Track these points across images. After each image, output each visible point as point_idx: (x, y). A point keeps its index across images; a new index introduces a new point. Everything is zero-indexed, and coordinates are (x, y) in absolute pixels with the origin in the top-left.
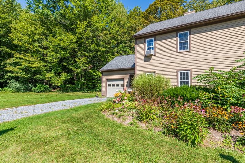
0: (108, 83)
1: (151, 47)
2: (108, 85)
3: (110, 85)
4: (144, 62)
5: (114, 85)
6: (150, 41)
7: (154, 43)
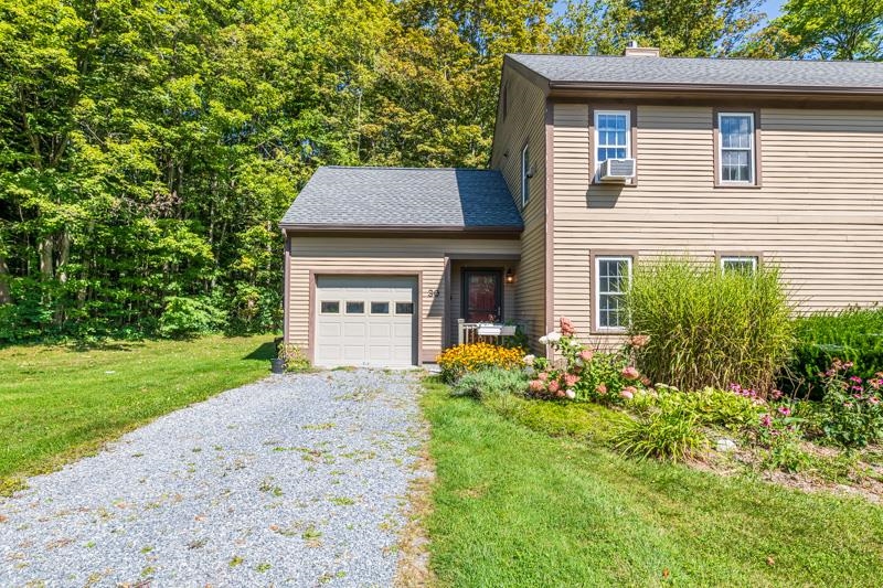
0: (325, 294)
1: (617, 146)
2: (318, 307)
3: (331, 307)
4: (588, 207)
5: (355, 308)
6: (612, 124)
7: (628, 134)
